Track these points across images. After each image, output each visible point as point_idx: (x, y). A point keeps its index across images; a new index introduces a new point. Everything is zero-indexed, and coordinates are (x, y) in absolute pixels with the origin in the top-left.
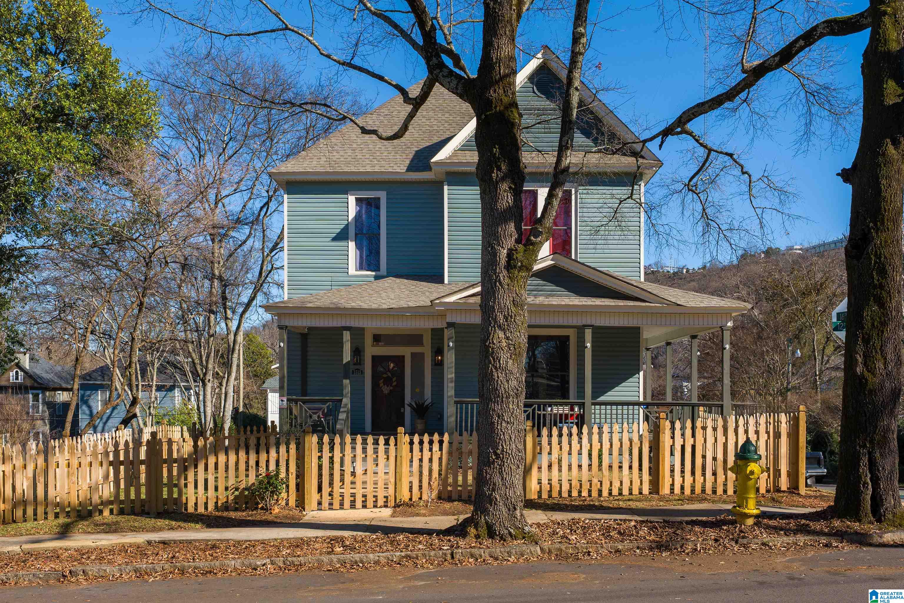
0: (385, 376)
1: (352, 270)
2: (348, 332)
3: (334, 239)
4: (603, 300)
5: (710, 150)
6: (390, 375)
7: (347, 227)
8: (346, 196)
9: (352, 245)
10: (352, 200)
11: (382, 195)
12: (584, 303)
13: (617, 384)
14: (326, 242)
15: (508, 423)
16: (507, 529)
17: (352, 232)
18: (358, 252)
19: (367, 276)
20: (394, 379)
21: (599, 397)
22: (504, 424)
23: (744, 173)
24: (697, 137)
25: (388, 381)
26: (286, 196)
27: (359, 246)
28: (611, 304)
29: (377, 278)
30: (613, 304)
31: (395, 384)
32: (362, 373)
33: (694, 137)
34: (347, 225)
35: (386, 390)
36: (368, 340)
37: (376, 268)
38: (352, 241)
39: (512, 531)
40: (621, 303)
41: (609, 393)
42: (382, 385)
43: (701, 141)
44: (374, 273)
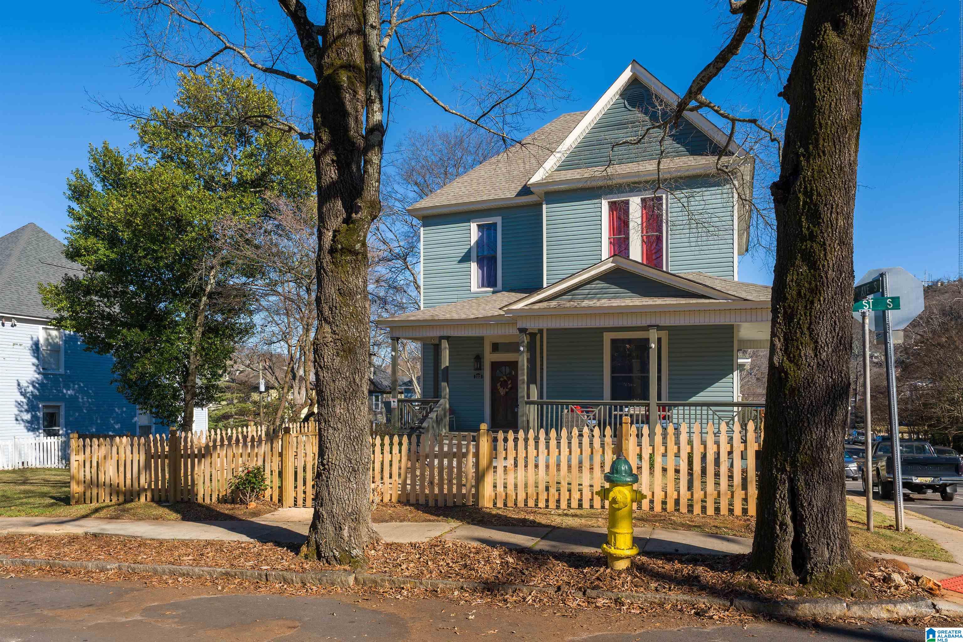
0: (502, 379)
1: (474, 287)
2: (447, 341)
3: (460, 262)
4: (666, 299)
5: (733, 121)
6: (505, 378)
7: (469, 251)
8: (468, 224)
9: (474, 266)
10: (474, 226)
11: (498, 220)
12: (644, 303)
13: (710, 385)
14: (454, 265)
15: (335, 429)
16: (332, 551)
17: (474, 254)
18: (480, 271)
19: (486, 292)
20: (509, 382)
21: (691, 398)
22: (331, 431)
23: (773, 140)
24: (716, 108)
25: (504, 384)
26: (422, 229)
27: (481, 266)
28: (672, 303)
29: (494, 292)
30: (675, 303)
31: (510, 386)
32: (482, 377)
33: (712, 108)
34: (470, 249)
35: (502, 392)
36: (487, 348)
37: (494, 285)
38: (473, 262)
39: (337, 554)
40: (683, 301)
41: (701, 394)
42: (499, 387)
43: (722, 112)
44: (492, 289)
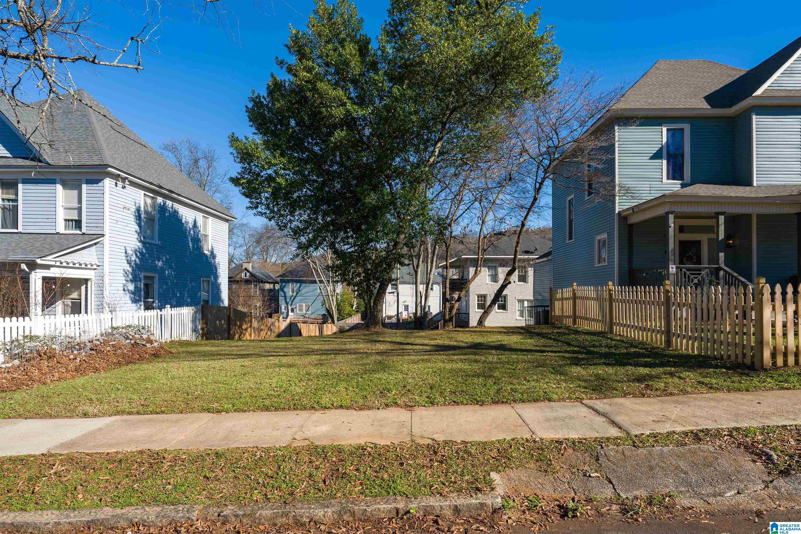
1: (665, 179)
2: (723, 217)
3: (652, 158)
8: (660, 127)
9: (665, 162)
10: (665, 129)
11: (686, 126)
14: (645, 159)
17: (665, 153)
18: (669, 167)
19: (675, 184)
26: (617, 127)
27: (669, 163)
29: (683, 185)
34: (661, 148)
37: (682, 178)
38: (664, 159)
44: (680, 182)
